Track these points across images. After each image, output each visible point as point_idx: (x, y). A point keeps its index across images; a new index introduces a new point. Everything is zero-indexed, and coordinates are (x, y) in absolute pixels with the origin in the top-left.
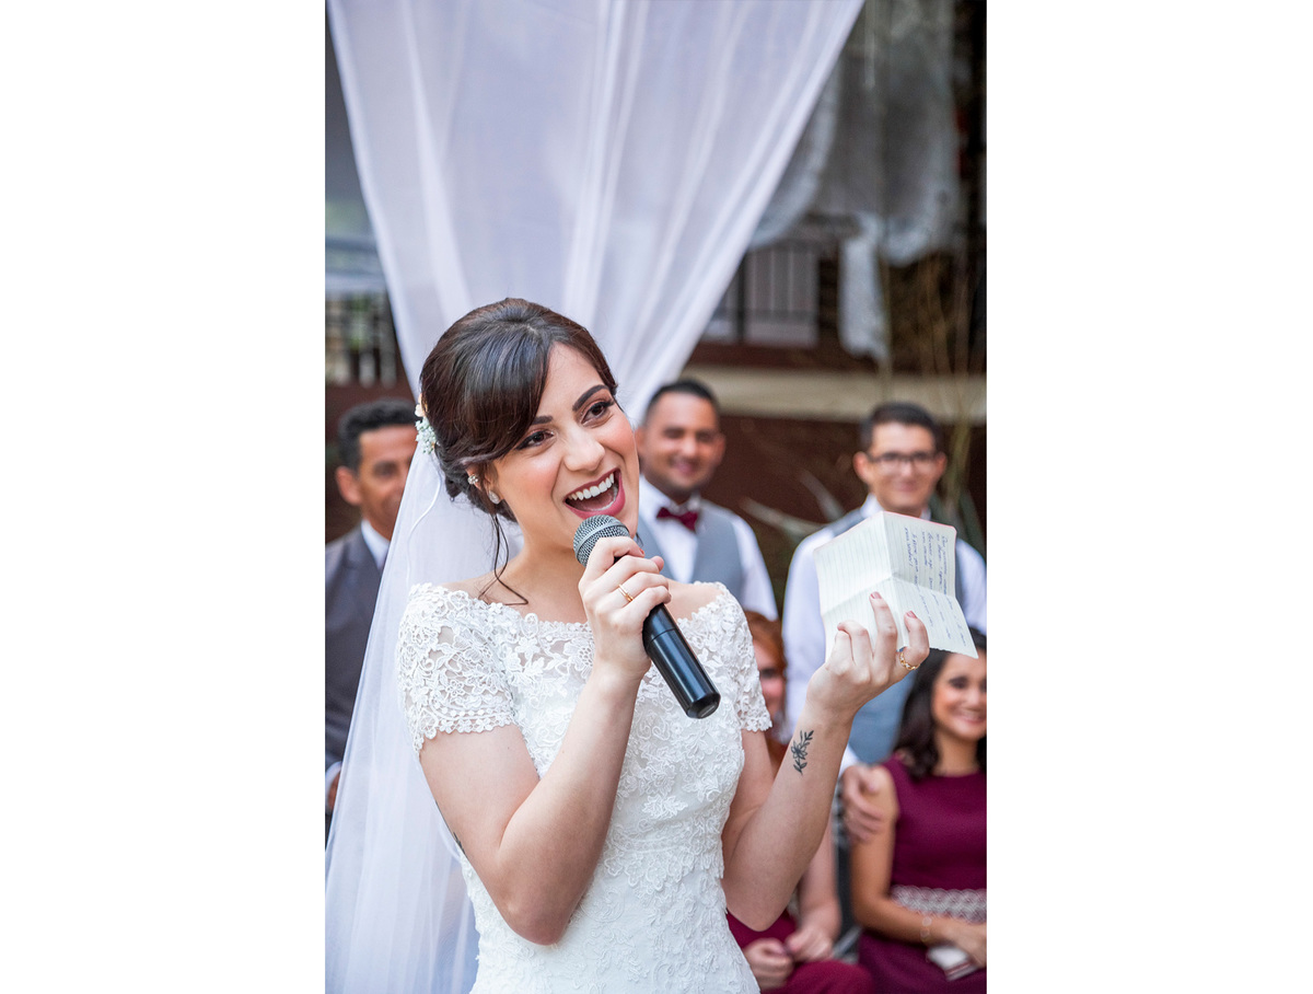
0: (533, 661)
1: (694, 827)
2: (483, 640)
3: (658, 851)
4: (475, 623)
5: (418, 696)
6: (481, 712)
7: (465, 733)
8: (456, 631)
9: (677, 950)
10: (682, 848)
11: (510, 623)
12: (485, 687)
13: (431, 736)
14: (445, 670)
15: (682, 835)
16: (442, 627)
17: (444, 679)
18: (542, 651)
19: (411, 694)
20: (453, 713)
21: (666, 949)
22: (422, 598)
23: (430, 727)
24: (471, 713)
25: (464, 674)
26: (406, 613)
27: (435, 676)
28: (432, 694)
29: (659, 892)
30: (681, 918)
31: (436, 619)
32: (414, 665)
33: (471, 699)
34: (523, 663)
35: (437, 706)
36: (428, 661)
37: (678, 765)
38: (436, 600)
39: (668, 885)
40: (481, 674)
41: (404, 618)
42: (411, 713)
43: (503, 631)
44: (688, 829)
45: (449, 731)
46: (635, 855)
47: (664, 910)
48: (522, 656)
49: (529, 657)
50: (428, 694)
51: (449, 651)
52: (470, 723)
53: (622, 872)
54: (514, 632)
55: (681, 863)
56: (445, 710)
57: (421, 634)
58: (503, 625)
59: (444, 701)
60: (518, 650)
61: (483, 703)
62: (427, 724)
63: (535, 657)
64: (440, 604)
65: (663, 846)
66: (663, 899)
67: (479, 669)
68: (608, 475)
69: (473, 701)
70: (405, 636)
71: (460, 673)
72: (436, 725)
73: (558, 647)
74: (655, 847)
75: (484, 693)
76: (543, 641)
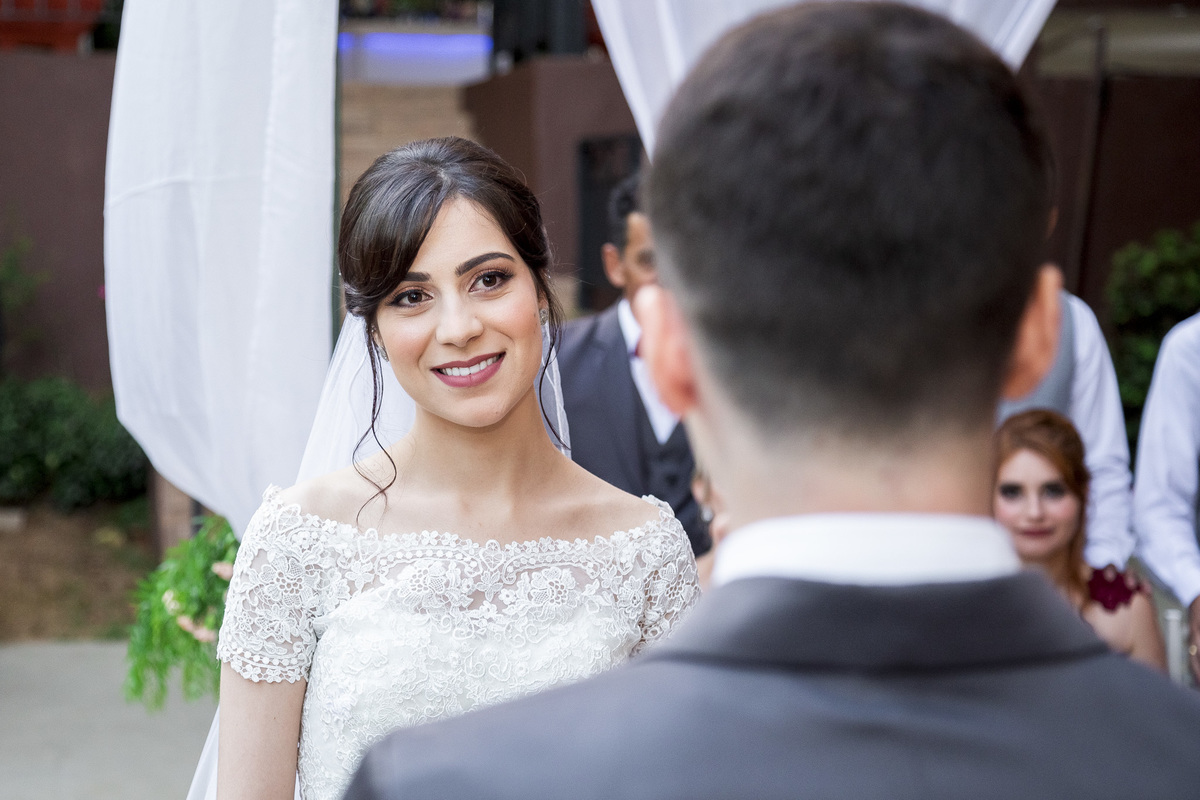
0: (362, 591)
2: (298, 570)
4: (294, 549)
8: (271, 557)
11: (344, 545)
12: (271, 633)
16: (260, 550)
17: (239, 607)
18: (376, 579)
24: (248, 655)
25: (257, 611)
31: (257, 539)
35: (227, 629)
38: (267, 514)
43: (335, 554)
48: (351, 584)
49: (359, 586)
51: (255, 579)
54: (348, 554)
58: (336, 548)
60: (349, 577)
61: (263, 649)
63: (366, 586)
64: (267, 522)
68: (485, 358)
69: (254, 642)
71: (254, 608)
75: (268, 639)
76: (383, 562)
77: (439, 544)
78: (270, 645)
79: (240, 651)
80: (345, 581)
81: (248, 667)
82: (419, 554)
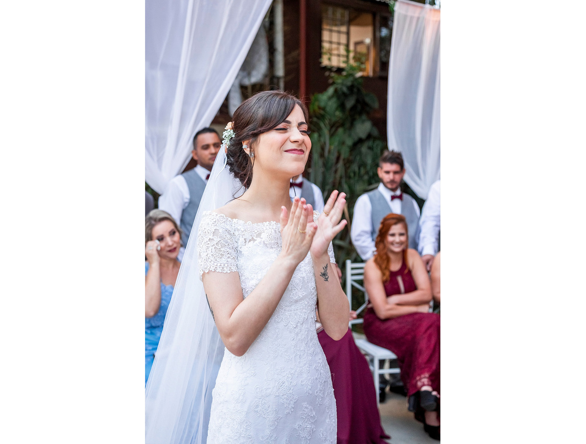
1: (308, 302)
2: (230, 234)
3: (295, 312)
4: (228, 227)
5: (204, 255)
6: (226, 265)
7: (219, 272)
8: (221, 231)
9: (302, 349)
10: (304, 310)
11: (240, 227)
12: (229, 255)
13: (206, 272)
14: (214, 247)
15: (304, 306)
16: (215, 229)
17: (214, 250)
18: (253, 238)
19: (201, 254)
20: (216, 264)
21: (298, 349)
22: (207, 217)
23: (206, 268)
24: (222, 265)
26: (202, 222)
27: (210, 249)
28: (208, 255)
29: (295, 328)
30: (303, 337)
31: (213, 226)
32: (203, 243)
33: (223, 259)
34: (245, 242)
35: (210, 260)
36: (208, 242)
37: (304, 278)
38: (212, 218)
39: (299, 324)
40: (228, 250)
41: (201, 224)
42: (200, 261)
43: (238, 230)
44: (306, 303)
45: (213, 271)
46: (287, 314)
47: (297, 334)
48: (245, 239)
49: (248, 241)
50: (207, 255)
51: (217, 239)
52: (221, 269)
53: (282, 320)
54: (242, 230)
55: (303, 316)
56: (212, 262)
57: (207, 232)
58: (238, 228)
59: (212, 259)
60: (244, 237)
61: (227, 261)
62: (206, 267)
63: (250, 241)
64: (214, 220)
65: (297, 310)
66: (297, 330)
67: (227, 248)
69: (224, 260)
70: (200, 232)
71: (220, 249)
72: (209, 268)
73: (259, 235)
74: (294, 310)
75: (228, 258)
76: (254, 233)
77: (270, 225)
78: (229, 260)
79: (219, 265)
80: (243, 238)
81: (225, 269)
82: (265, 229)
